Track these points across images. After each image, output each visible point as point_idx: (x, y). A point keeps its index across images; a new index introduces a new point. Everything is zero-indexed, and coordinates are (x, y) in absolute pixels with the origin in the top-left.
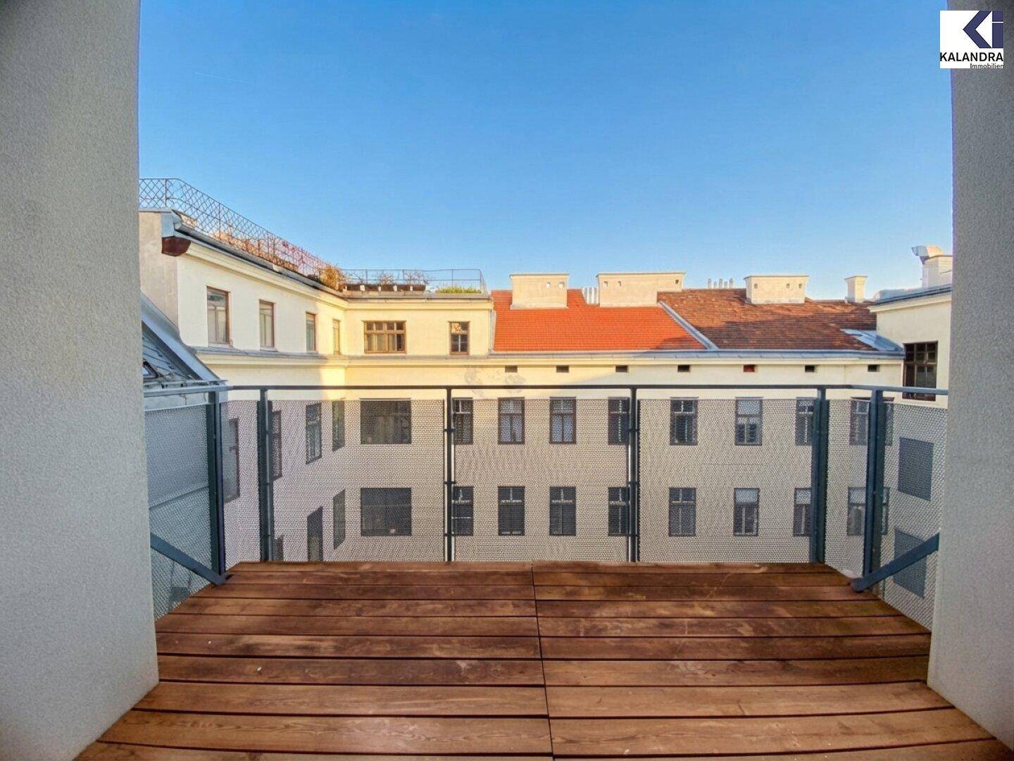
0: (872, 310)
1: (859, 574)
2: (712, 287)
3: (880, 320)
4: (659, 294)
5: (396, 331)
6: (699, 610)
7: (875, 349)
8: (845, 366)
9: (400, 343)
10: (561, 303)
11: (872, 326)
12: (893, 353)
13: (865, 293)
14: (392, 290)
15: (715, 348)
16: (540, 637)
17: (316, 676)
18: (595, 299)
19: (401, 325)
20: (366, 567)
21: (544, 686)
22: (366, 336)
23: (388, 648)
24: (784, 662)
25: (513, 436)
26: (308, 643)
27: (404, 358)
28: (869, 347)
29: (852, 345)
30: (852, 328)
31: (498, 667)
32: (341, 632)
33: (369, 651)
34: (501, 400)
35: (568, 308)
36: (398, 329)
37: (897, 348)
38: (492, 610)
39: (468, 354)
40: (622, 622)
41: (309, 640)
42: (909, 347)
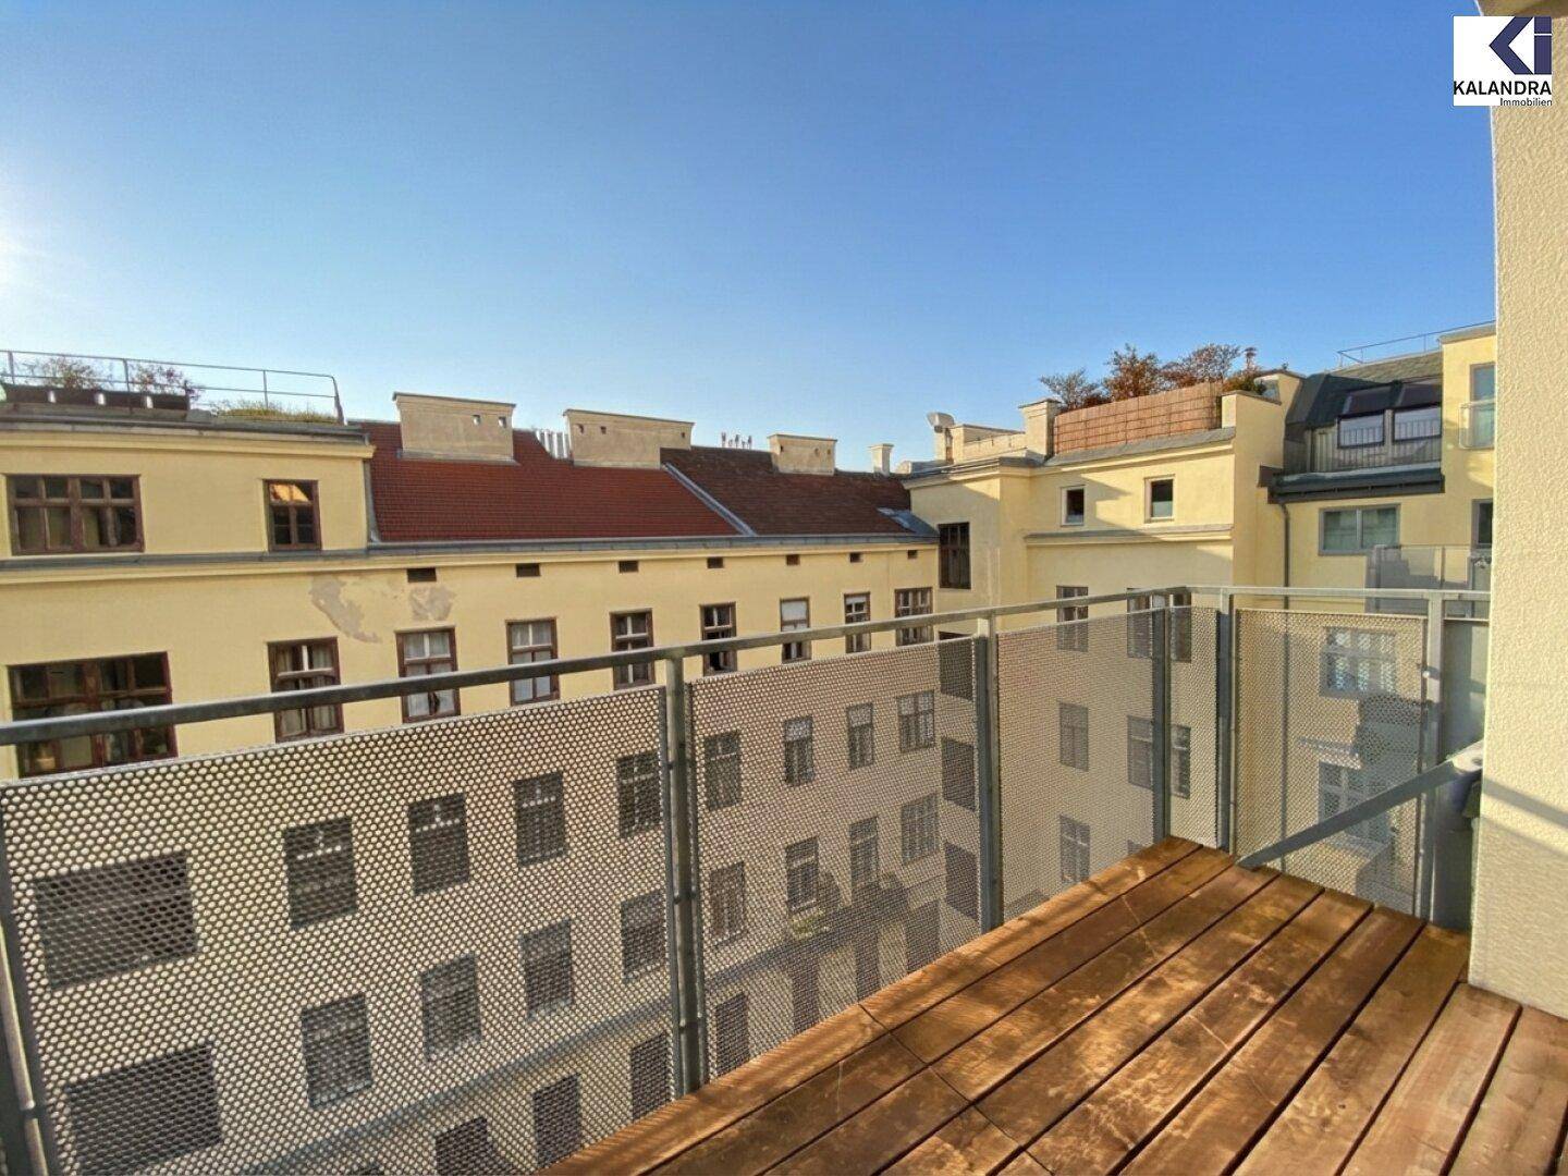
0: (907, 486)
2: (726, 446)
3: (915, 497)
4: (663, 451)
5: (108, 499)
7: (912, 532)
8: (889, 552)
9: (128, 528)
10: (501, 452)
11: (907, 505)
12: (928, 537)
14: (93, 403)
15: (751, 533)
18: (560, 449)
19: (125, 487)
22: (15, 510)
27: (136, 562)
28: (905, 529)
30: (888, 507)
34: (403, 636)
35: (516, 463)
36: (113, 495)
37: (933, 530)
39: (320, 549)
42: (943, 528)
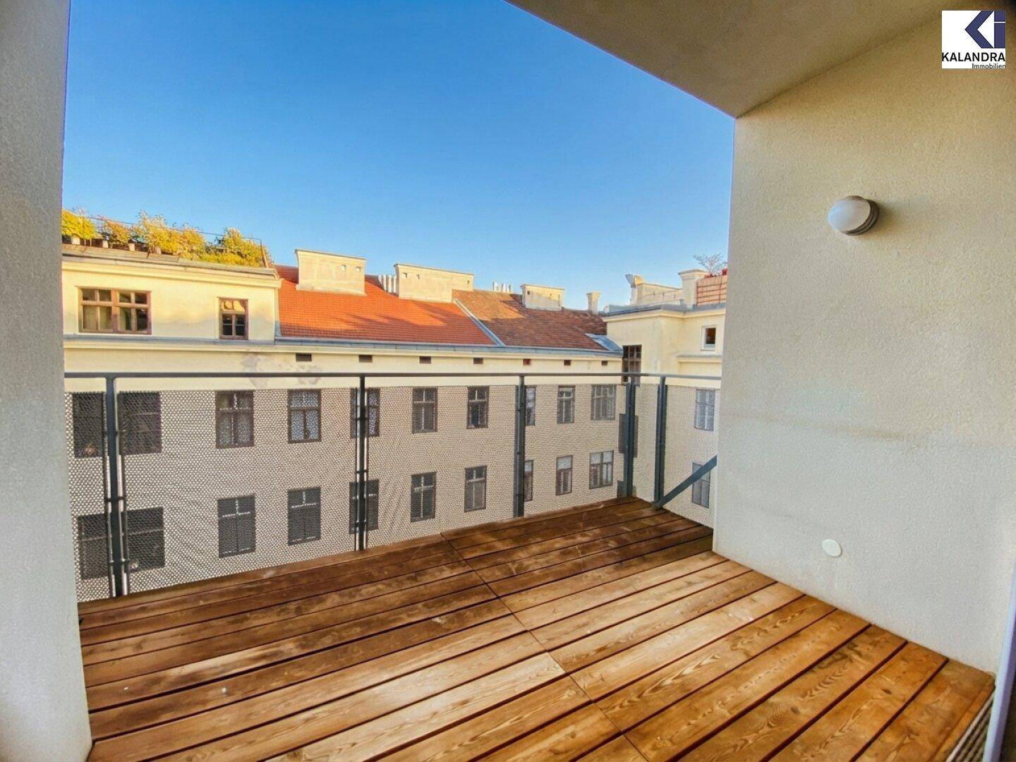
0: (605, 320)
1: (653, 500)
2: (495, 290)
3: (609, 328)
4: (454, 291)
5: (133, 304)
6: (580, 539)
7: (606, 349)
8: (588, 361)
9: (143, 321)
10: (357, 288)
11: (604, 332)
12: (616, 353)
13: (601, 307)
14: (128, 249)
15: (501, 344)
16: (486, 584)
17: (299, 674)
18: (393, 287)
19: (142, 297)
20: (270, 574)
21: (512, 614)
22: (82, 307)
23: (358, 630)
24: (641, 557)
25: (306, 432)
26: (261, 652)
27: (147, 340)
28: (603, 348)
29: (593, 346)
30: (592, 333)
31: (468, 613)
32: (293, 633)
33: (341, 638)
34: (291, 392)
35: (365, 295)
36: (137, 302)
37: (619, 350)
38: (432, 575)
39: (247, 339)
40: (537, 559)
41: (263, 650)
42: (626, 348)
